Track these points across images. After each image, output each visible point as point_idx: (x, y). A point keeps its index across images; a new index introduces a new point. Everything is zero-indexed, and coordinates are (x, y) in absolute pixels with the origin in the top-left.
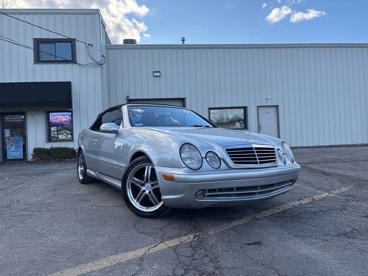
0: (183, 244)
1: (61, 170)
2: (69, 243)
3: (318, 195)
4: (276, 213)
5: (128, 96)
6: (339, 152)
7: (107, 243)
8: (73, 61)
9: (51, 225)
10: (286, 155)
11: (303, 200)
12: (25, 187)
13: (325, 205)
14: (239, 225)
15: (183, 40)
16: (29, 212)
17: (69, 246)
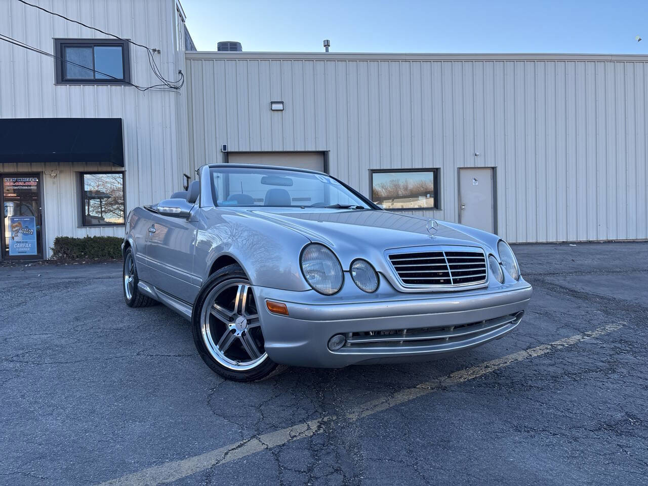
0: (295, 441)
1: (99, 278)
2: (76, 436)
3: (562, 340)
4: (481, 377)
5: (225, 147)
6: (604, 253)
7: (148, 437)
8: (126, 81)
9: (50, 394)
10: (506, 265)
11: (534, 349)
12: (26, 311)
13: (575, 361)
14: (409, 400)
15: (327, 45)
16: (18, 365)
17: (74, 441)
